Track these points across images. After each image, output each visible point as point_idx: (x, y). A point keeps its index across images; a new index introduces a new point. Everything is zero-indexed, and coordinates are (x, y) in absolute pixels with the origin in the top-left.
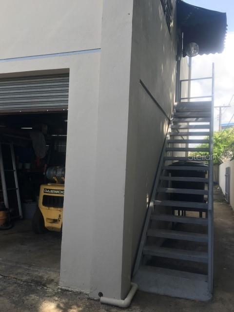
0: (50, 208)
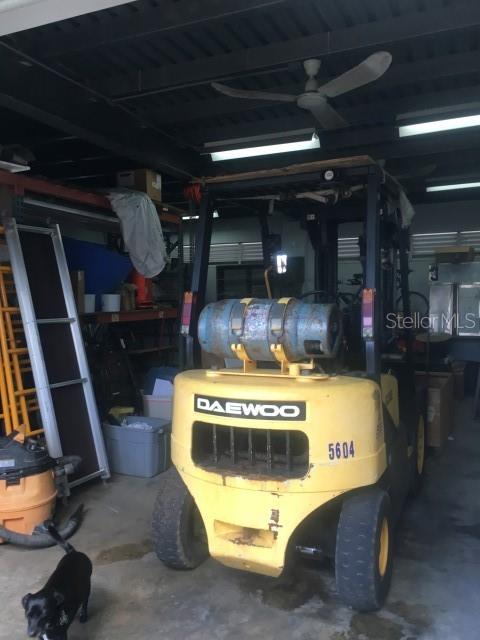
0: (229, 480)
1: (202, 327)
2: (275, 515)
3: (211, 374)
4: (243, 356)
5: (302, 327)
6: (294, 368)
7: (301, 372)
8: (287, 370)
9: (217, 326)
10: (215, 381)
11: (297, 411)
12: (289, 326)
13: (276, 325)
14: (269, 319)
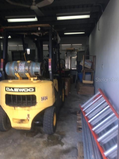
0: (16, 108)
1: (6, 69)
2: (28, 115)
3: (10, 81)
4: (18, 76)
5: (34, 68)
6: (32, 79)
7: (34, 80)
8: (30, 80)
9: (11, 68)
10: (11, 83)
11: (33, 90)
12: (30, 68)
13: (27, 68)
14: (25, 67)
